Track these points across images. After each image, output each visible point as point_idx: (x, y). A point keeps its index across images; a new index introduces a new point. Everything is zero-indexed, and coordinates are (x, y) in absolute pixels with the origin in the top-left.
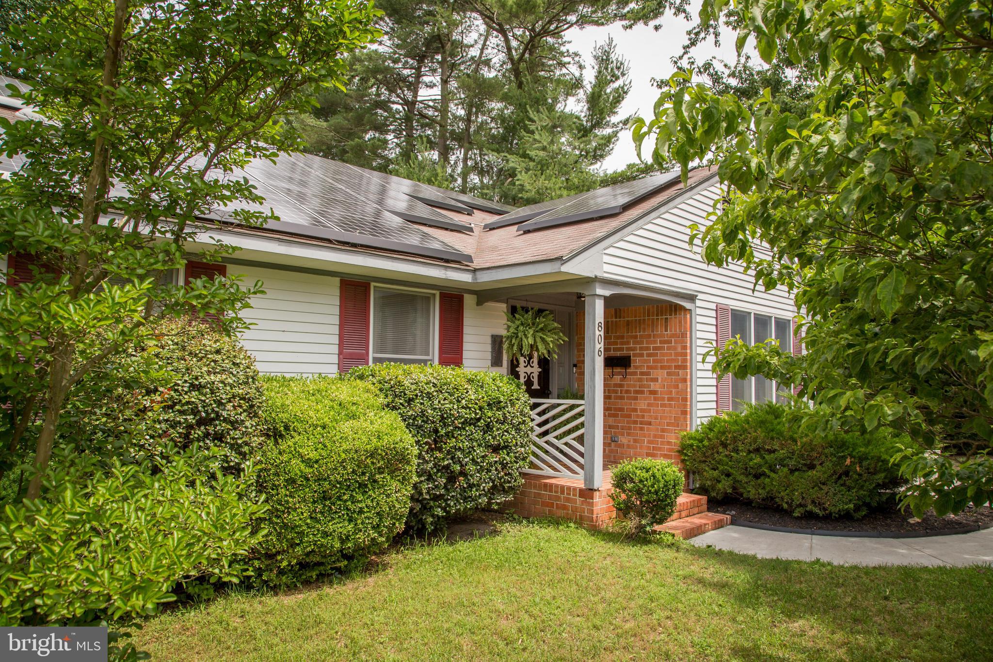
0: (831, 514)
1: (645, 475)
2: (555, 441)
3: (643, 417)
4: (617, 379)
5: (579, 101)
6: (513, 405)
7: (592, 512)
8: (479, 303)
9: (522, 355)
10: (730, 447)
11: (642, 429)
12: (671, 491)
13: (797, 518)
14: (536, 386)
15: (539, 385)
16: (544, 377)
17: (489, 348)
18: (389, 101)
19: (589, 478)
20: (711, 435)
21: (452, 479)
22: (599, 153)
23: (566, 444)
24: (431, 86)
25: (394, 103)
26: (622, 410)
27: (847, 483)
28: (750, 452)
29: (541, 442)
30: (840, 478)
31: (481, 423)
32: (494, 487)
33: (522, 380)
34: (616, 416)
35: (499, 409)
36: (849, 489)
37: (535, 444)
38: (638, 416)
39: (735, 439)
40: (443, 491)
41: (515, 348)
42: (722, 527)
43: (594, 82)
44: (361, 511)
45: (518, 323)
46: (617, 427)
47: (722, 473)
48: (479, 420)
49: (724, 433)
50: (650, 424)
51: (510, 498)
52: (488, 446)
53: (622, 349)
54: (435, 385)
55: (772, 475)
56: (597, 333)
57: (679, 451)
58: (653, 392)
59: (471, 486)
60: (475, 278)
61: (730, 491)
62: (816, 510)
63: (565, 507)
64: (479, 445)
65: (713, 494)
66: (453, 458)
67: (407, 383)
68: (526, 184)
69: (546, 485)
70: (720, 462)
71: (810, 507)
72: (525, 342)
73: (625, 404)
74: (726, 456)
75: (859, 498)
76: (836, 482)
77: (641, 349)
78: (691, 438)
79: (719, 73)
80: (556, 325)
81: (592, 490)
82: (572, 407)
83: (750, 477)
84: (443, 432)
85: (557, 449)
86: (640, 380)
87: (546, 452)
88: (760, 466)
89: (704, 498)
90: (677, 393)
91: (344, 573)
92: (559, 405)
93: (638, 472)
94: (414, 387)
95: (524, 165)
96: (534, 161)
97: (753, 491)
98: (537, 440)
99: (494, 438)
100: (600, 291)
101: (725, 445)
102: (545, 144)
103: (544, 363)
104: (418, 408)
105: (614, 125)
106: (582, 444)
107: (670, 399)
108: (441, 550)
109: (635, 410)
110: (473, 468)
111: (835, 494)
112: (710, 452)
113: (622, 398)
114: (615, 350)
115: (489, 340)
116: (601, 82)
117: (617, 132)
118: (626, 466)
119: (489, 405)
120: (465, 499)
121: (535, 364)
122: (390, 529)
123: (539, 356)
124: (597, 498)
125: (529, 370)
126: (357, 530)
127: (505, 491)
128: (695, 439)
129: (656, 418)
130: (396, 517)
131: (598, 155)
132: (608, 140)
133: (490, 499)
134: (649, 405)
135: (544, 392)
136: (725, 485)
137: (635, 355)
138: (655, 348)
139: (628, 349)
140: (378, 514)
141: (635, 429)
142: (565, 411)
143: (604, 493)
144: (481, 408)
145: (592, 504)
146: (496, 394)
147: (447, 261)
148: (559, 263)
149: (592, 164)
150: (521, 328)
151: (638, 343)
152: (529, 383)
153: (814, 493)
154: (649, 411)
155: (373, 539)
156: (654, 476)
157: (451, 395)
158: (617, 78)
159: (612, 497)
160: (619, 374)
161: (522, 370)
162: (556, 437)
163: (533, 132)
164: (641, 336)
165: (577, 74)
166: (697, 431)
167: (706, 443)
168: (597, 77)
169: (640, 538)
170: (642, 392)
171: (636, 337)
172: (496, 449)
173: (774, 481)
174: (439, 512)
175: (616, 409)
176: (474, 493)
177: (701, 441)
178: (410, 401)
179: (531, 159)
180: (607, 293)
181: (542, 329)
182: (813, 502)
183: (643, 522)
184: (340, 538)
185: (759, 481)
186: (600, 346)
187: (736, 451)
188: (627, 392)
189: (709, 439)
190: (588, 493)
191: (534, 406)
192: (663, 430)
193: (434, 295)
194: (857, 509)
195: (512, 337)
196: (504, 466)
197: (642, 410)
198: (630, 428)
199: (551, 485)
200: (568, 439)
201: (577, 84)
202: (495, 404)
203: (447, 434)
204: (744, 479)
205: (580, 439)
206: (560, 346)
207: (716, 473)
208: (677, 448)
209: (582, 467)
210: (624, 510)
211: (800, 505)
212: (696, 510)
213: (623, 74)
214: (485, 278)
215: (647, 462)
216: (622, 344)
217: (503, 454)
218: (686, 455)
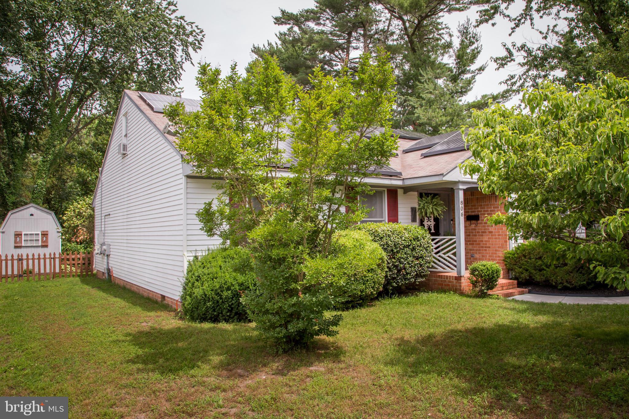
0: (575, 286)
1: (483, 268)
2: (443, 256)
3: (486, 244)
4: (473, 226)
5: (450, 56)
6: (424, 239)
7: (461, 286)
8: (405, 192)
9: (427, 217)
10: (527, 257)
11: (486, 250)
12: (495, 275)
13: (560, 289)
14: (433, 231)
15: (434, 230)
16: (437, 227)
17: (410, 214)
18: (331, 60)
19: (459, 272)
20: (518, 252)
21: (399, 271)
22: (464, 90)
23: (448, 257)
24: (356, 48)
25: (334, 61)
26: (476, 241)
27: (583, 272)
28: (536, 259)
29: (436, 256)
30: (579, 270)
31: (411, 247)
32: (417, 274)
33: (426, 228)
34: (473, 244)
35: (418, 241)
36: (584, 274)
37: (434, 257)
38: (483, 244)
39: (529, 253)
40: (396, 276)
41: (423, 214)
42: (523, 294)
43: (459, 48)
44: (367, 281)
45: (424, 202)
46: (474, 250)
47: (524, 269)
48: (410, 245)
49: (524, 250)
50: (489, 247)
51: (424, 279)
52: (414, 257)
53: (475, 212)
54: (391, 232)
55: (547, 269)
56: (461, 206)
57: (504, 260)
58: (491, 232)
59: (407, 274)
60: (403, 183)
61: (528, 278)
62: (569, 285)
63: (448, 285)
64: (410, 256)
65: (520, 280)
66: (400, 262)
67: (379, 231)
68: (421, 116)
69: (439, 276)
70: (523, 264)
71: (565, 284)
72: (428, 211)
73: (477, 238)
74: (526, 261)
75: (589, 279)
76: (577, 272)
77: (484, 211)
78: (509, 253)
79: (531, 49)
80: (442, 202)
81: (461, 276)
82: (451, 239)
83: (537, 271)
84: (395, 251)
85: (444, 259)
86: (484, 226)
87: (439, 261)
88: (541, 265)
89: (516, 282)
90: (502, 232)
91: (361, 306)
92: (444, 239)
93: (480, 267)
94: (382, 232)
95: (419, 103)
96: (425, 100)
97: (539, 277)
98: (435, 255)
99: (416, 253)
100: (461, 187)
101: (525, 256)
102: (431, 90)
103: (436, 220)
104: (385, 241)
105: (473, 72)
106: (455, 256)
107: (499, 235)
108: (396, 300)
109: (482, 241)
110: (408, 266)
111: (577, 277)
112: (518, 260)
113: (476, 235)
114: (472, 212)
115: (410, 210)
116: (463, 46)
117: (475, 76)
118: (475, 265)
119: (414, 239)
120: (405, 279)
121: (432, 220)
122: (378, 289)
123: (434, 216)
124: (463, 280)
125: (429, 223)
126: (366, 288)
127: (422, 277)
128: (510, 254)
129: (492, 245)
130: (379, 284)
131: (463, 92)
132: (469, 82)
133: (415, 280)
134: (489, 238)
135: (437, 233)
136: (525, 275)
137: (481, 214)
138: (491, 211)
139: (478, 211)
140: (374, 282)
141: (482, 250)
142: (447, 242)
143: (466, 278)
144: (410, 241)
145: (460, 283)
146: (417, 234)
147: (391, 176)
148: (442, 176)
149: (460, 97)
150: (426, 204)
151: (482, 208)
152: (430, 229)
153: (567, 277)
154: (489, 241)
155: (372, 292)
156: (487, 268)
157: (398, 235)
158: (473, 43)
159: (469, 278)
160: (474, 224)
161: (426, 223)
162: (444, 254)
163: (423, 83)
164: (484, 205)
165: (448, 40)
166: (513, 250)
167: (516, 255)
168: (460, 44)
169: (482, 295)
170: (485, 232)
171: (481, 205)
172: (417, 259)
173: (548, 272)
174: (395, 284)
175: (473, 241)
176: (409, 276)
177: (514, 254)
178: (381, 238)
179: (424, 99)
180: (465, 187)
181: (435, 205)
182: (567, 281)
183: (483, 288)
184: (360, 291)
185: (541, 273)
186: (462, 212)
187: (530, 258)
188: (478, 232)
189: (518, 254)
190: (459, 278)
191: (433, 240)
192: (496, 250)
193: (384, 191)
194: (588, 284)
195: (421, 209)
196: (421, 266)
197: (486, 241)
198: (480, 250)
199: (442, 276)
200: (449, 254)
201: (449, 45)
202: (416, 239)
203: (397, 251)
204: (533, 271)
205: (454, 254)
206: (444, 212)
207: (521, 270)
208: (503, 259)
209: (455, 266)
210: (474, 284)
211: (561, 283)
212: (511, 287)
213: (477, 41)
214: (408, 183)
215: (484, 262)
216: (475, 209)
217: (420, 260)
218: (507, 261)
